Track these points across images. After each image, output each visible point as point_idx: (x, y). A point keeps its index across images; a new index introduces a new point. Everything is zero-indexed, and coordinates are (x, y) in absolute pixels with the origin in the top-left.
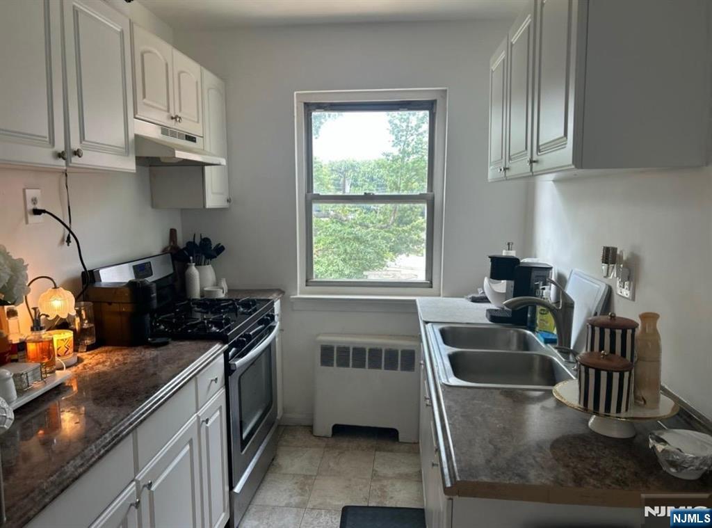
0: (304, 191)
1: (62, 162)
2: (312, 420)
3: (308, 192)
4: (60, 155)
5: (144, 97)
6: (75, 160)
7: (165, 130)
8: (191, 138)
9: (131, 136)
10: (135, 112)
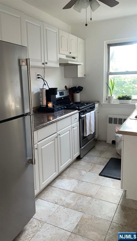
0: (107, 71)
1: (43, 65)
2: (106, 139)
3: (108, 71)
4: (43, 64)
5: (61, 48)
6: (46, 65)
7: (67, 56)
8: (74, 58)
9: (58, 59)
10: (59, 52)
